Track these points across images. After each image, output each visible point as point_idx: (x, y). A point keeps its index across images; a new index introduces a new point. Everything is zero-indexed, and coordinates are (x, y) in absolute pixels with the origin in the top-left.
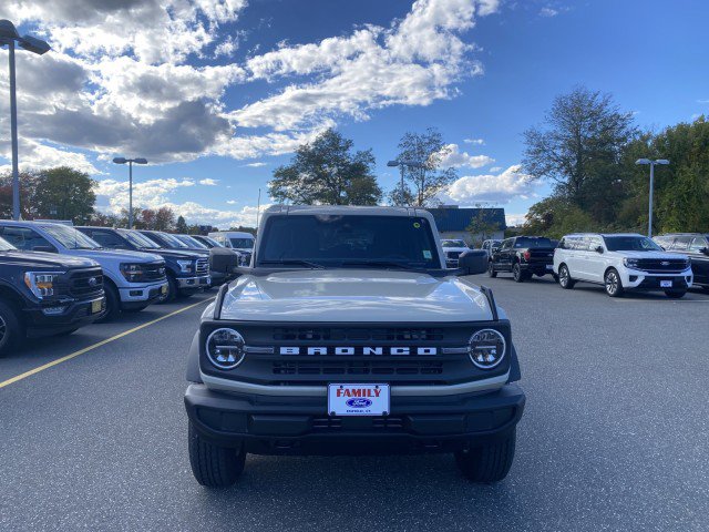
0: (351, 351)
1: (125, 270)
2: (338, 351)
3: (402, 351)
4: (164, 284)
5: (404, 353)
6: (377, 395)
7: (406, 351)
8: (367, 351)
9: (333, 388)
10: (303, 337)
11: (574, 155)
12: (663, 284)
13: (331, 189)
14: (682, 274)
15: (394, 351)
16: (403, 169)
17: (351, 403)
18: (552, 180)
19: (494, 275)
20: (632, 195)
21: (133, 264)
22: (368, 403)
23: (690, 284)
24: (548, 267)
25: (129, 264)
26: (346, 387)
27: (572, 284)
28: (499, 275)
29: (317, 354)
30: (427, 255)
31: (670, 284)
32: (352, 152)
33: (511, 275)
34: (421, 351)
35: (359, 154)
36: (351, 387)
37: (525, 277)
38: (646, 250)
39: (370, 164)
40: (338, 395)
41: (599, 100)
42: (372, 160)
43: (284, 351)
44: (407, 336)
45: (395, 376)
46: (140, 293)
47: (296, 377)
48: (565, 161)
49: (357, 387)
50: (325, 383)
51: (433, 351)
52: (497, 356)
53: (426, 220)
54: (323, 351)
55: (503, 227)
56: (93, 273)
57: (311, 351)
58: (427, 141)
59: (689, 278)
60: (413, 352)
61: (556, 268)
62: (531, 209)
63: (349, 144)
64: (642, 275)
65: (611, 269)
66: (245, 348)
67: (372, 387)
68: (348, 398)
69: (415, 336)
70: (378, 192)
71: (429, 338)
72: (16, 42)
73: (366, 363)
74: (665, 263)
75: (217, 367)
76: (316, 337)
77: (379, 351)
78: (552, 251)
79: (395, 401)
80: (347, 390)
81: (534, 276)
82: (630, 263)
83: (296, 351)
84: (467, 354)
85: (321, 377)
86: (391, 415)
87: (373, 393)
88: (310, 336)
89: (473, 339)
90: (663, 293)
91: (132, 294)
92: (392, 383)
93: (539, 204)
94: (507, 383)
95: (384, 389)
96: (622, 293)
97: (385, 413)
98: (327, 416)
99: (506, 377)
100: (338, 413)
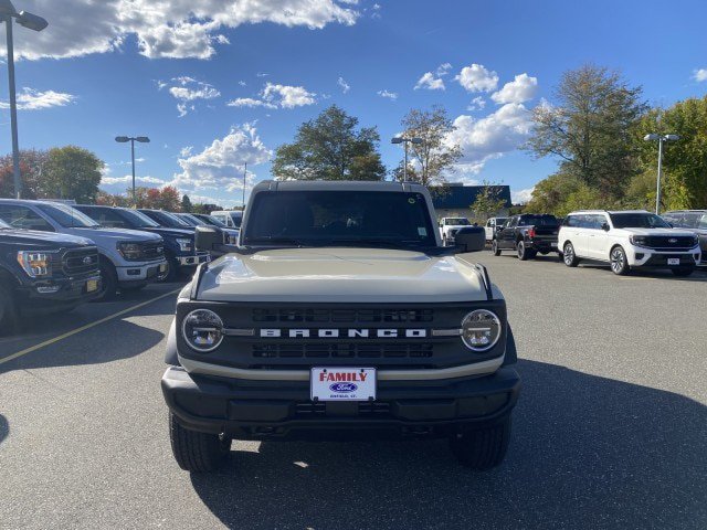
0: (335, 333)
1: (122, 249)
2: (322, 333)
3: (389, 333)
4: (163, 264)
5: (392, 335)
6: (363, 379)
7: (394, 333)
8: (352, 333)
9: (316, 372)
10: (284, 319)
11: (580, 132)
12: (670, 262)
13: (334, 167)
14: (690, 252)
15: (381, 333)
16: (407, 146)
17: (335, 388)
18: (558, 157)
19: (498, 254)
20: (640, 172)
21: (130, 243)
22: (353, 388)
23: (698, 262)
24: (552, 245)
25: (126, 243)
26: (329, 371)
27: (577, 261)
28: (503, 253)
29: (300, 336)
30: (422, 232)
31: (677, 262)
32: (357, 129)
33: (516, 253)
34: (409, 333)
35: (364, 131)
36: (334, 371)
37: (529, 255)
38: (654, 227)
39: (375, 142)
40: (322, 379)
41: (608, 76)
42: (377, 138)
43: (264, 333)
44: (394, 318)
45: (382, 360)
46: (138, 272)
47: (278, 360)
48: (572, 137)
49: (341, 371)
50: (308, 367)
51: (422, 333)
52: (491, 338)
53: (422, 196)
54: (306, 333)
55: (509, 205)
56: (87, 252)
57: (293, 333)
58: (431, 118)
59: (697, 256)
60: (402, 335)
61: (560, 246)
62: (537, 187)
63: (353, 121)
64: (648, 253)
65: (616, 246)
66: (223, 329)
67: (357, 371)
68: (332, 383)
69: (404, 317)
70: (382, 170)
71: (418, 319)
72: (14, 19)
73: (352, 346)
74: (672, 241)
75: (194, 350)
76: (298, 319)
77: (365, 333)
78: (557, 229)
79: (381, 386)
80: (331, 375)
81: (539, 254)
82: (636, 240)
83: (277, 333)
84: (459, 336)
85: (304, 360)
86: (378, 400)
87: (358, 377)
88: (292, 317)
89: (466, 320)
90: (669, 271)
91: (129, 272)
92: (379, 367)
93: (545, 181)
94: (502, 366)
95: (370, 373)
96: (629, 271)
97: (371, 398)
98: (309, 401)
99: (500, 361)
100: (321, 398)
